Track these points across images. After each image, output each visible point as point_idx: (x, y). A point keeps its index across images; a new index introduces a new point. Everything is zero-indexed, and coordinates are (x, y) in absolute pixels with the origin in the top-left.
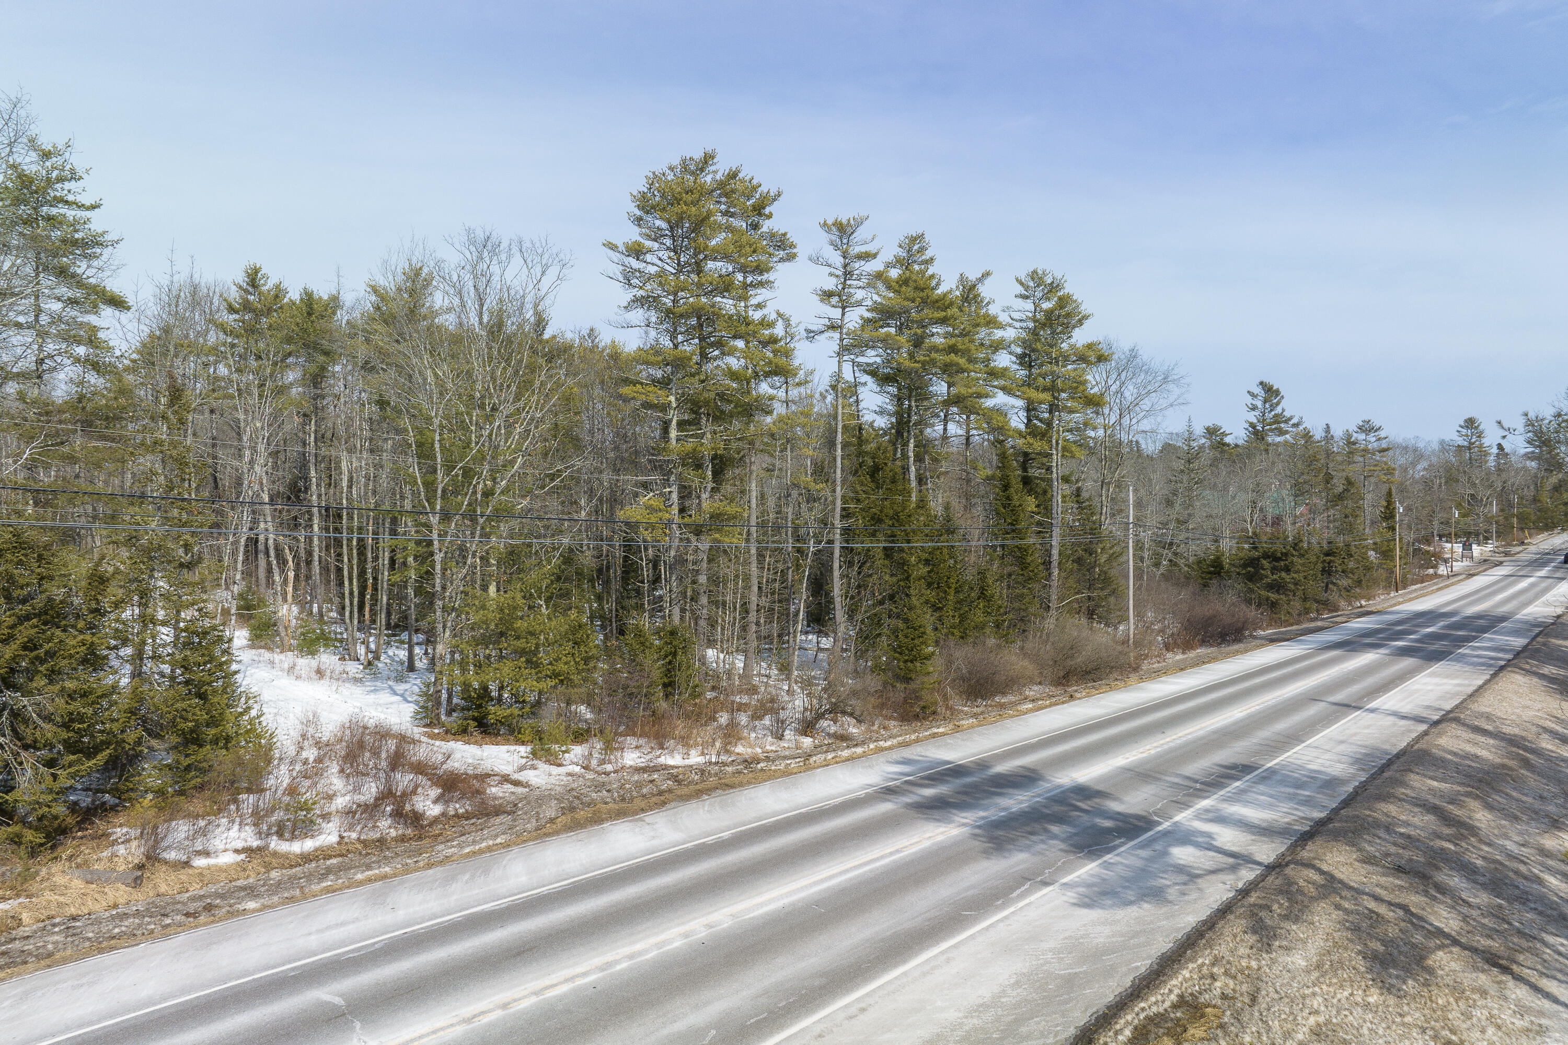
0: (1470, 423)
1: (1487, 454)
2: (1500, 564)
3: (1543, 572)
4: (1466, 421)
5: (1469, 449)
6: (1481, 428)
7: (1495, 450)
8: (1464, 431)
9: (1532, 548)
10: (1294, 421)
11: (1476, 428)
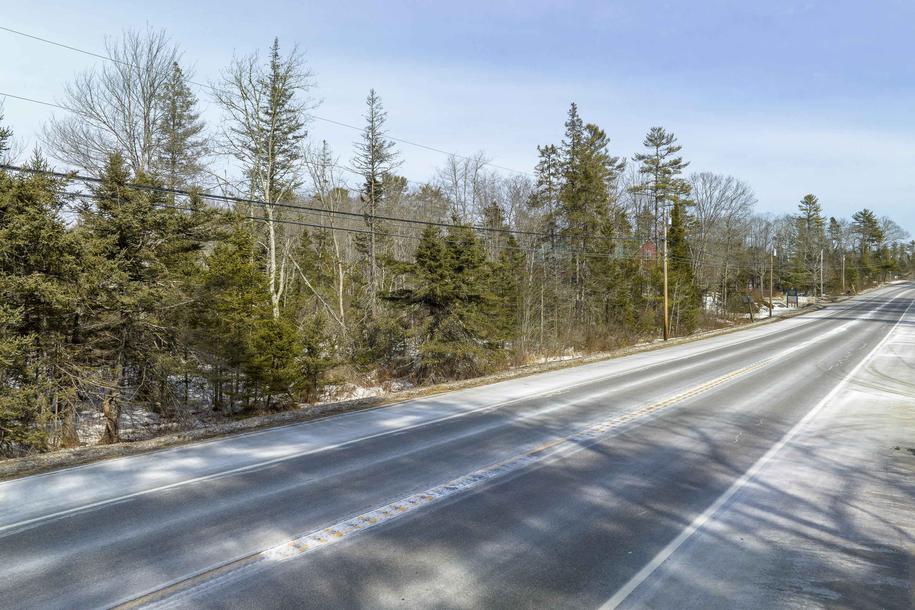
0: (809, 200)
1: (822, 224)
2: (825, 308)
3: (869, 315)
4: (806, 198)
5: (808, 220)
6: (817, 203)
7: (828, 221)
8: (804, 206)
9: (857, 297)
10: (619, 163)
11: (814, 203)
